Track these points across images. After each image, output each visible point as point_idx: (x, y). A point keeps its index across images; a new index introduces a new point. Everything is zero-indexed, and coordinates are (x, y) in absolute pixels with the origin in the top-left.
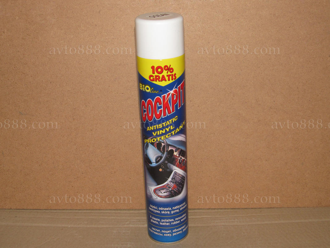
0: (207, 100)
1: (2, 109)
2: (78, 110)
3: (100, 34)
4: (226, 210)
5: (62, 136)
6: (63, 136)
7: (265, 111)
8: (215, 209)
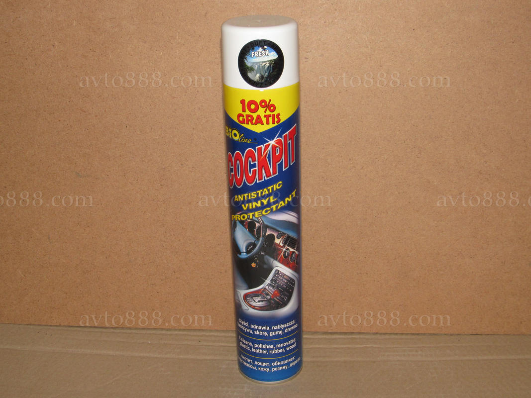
0: (376, 158)
2: (169, 171)
4: (404, 337)
5: (143, 212)
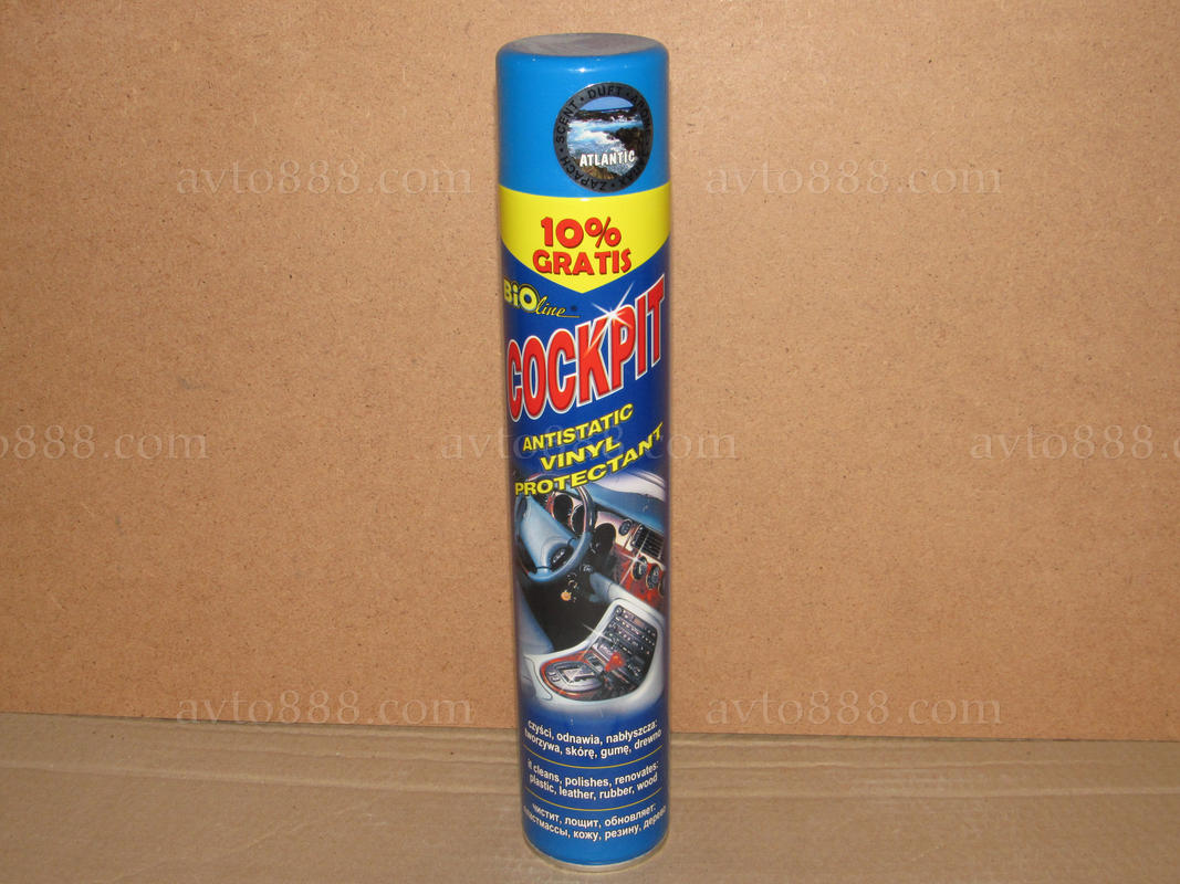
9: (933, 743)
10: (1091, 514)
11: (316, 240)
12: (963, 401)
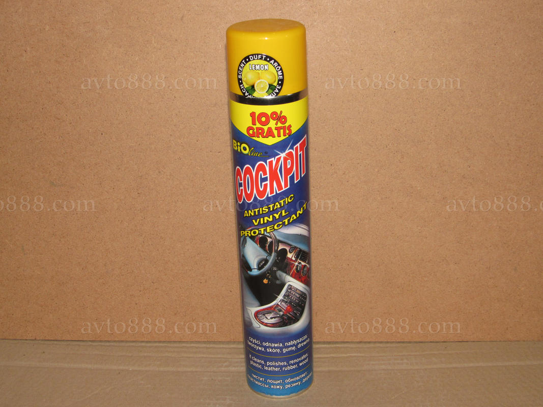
1: (22, 176)
3: (183, 54)
6: (122, 221)
7: (454, 182)
8: (369, 342)
9: (402, 344)
10: (471, 238)
11: (113, 117)
12: (412, 187)
